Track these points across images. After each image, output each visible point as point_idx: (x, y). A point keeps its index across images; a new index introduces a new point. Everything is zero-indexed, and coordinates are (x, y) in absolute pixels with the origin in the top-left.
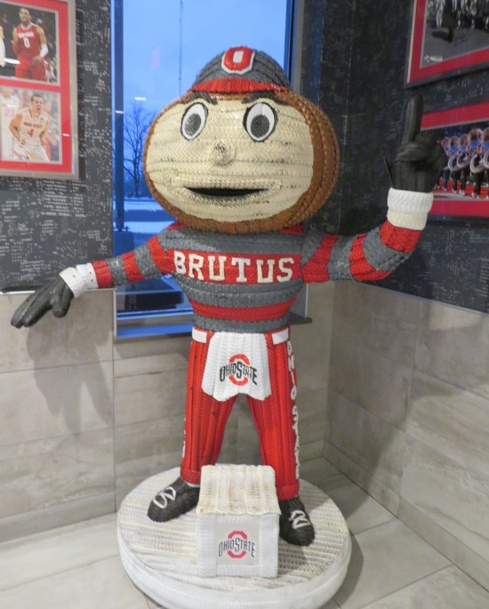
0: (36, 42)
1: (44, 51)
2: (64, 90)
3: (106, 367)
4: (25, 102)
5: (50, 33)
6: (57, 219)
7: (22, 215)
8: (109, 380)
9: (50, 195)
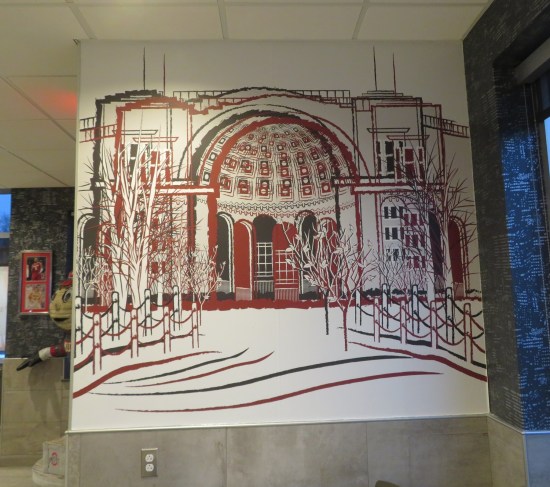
0: (39, 268)
1: (42, 270)
2: (47, 283)
3: (59, 392)
4: (34, 289)
5: (44, 264)
6: (43, 329)
7: (31, 329)
8: (60, 398)
9: (41, 321)
